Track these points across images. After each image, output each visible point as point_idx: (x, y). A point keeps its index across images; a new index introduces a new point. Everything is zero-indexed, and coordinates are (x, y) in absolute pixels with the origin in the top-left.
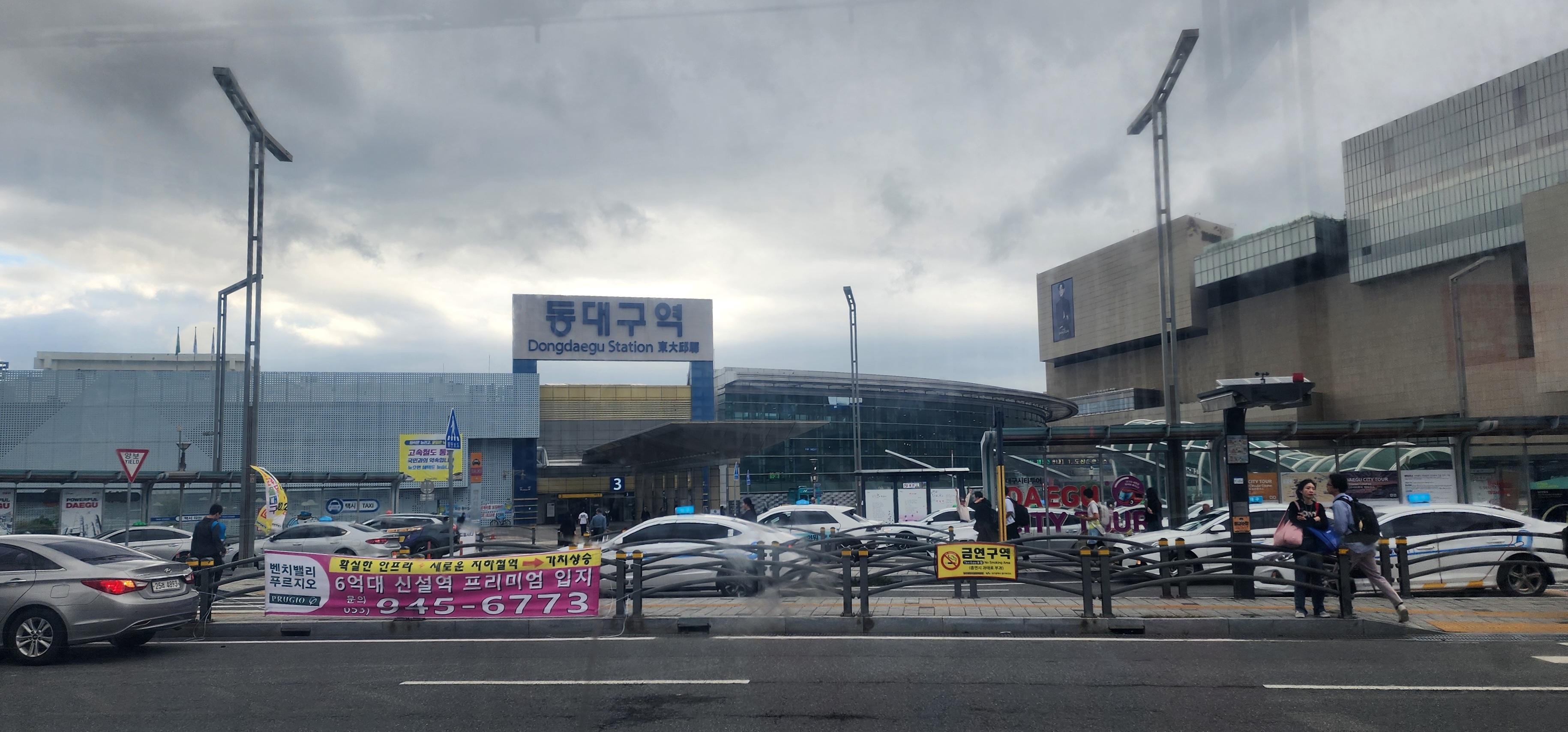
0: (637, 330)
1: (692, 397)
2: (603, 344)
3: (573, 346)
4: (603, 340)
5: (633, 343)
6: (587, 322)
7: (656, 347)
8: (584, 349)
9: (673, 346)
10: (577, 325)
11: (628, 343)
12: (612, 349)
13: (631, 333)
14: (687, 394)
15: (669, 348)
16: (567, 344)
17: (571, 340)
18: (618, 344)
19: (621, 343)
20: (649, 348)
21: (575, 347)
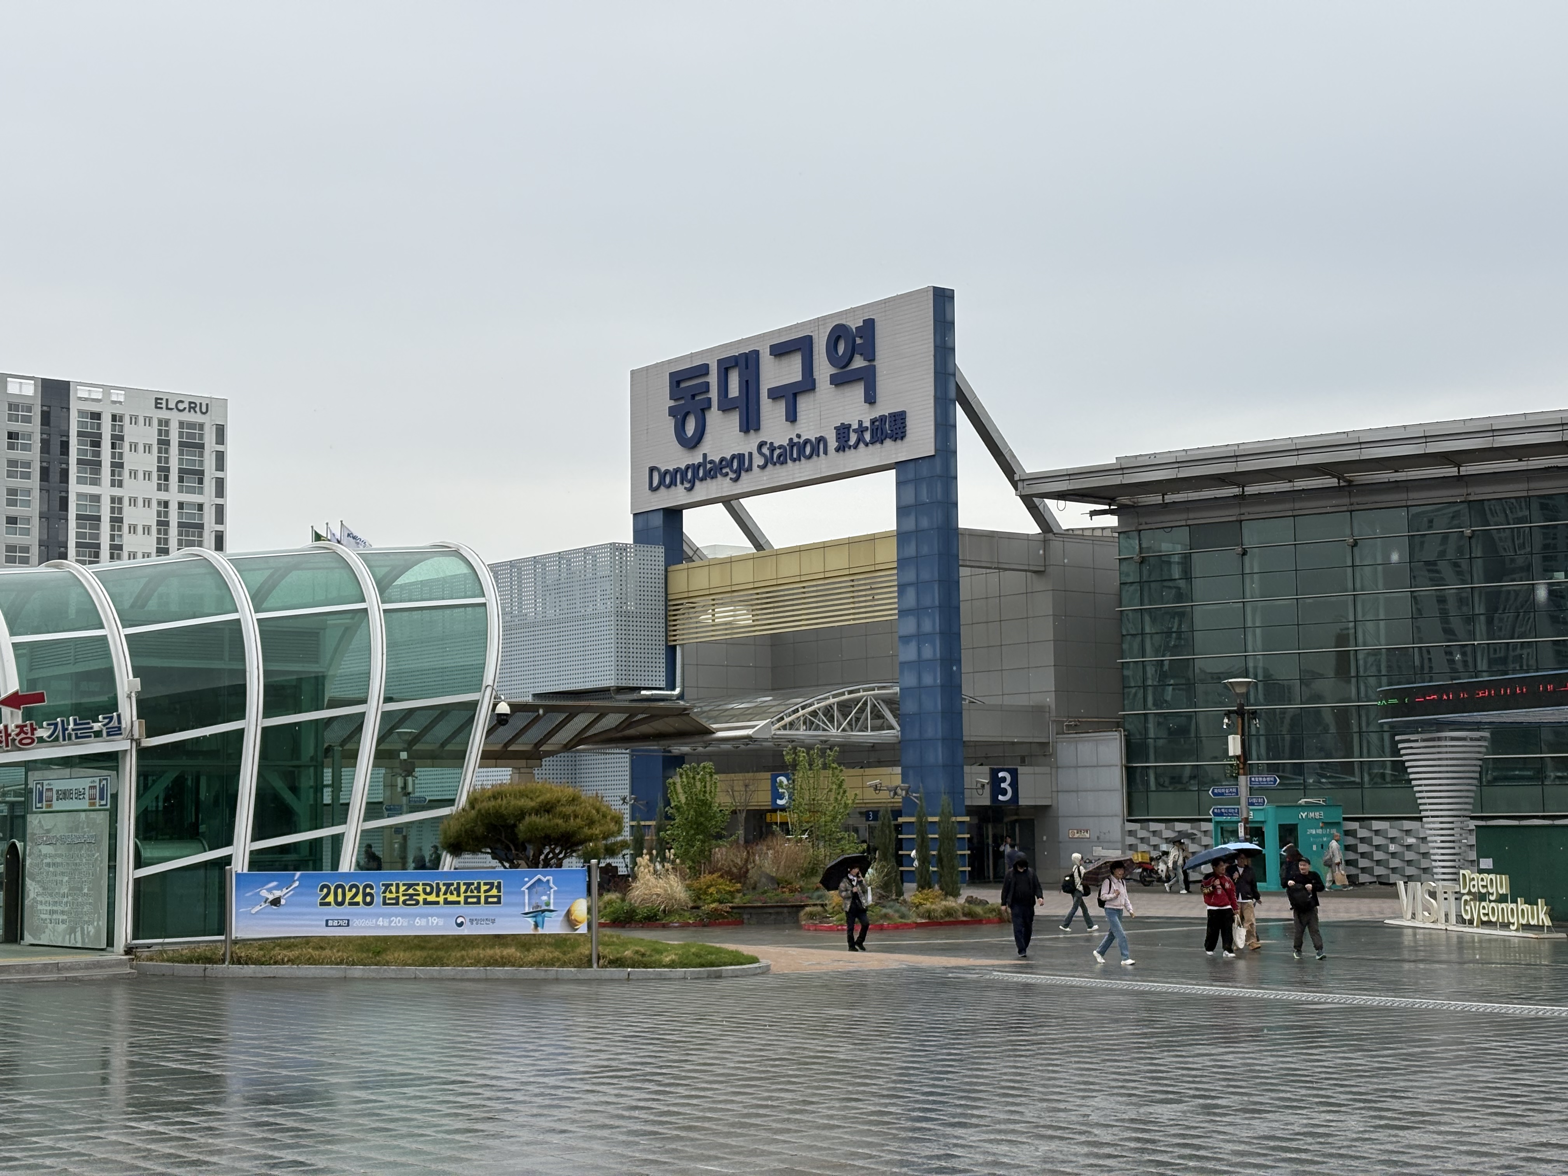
0: (804, 404)
1: (899, 560)
2: (750, 454)
3: (709, 466)
5: (796, 440)
6: (726, 406)
7: (833, 444)
8: (724, 471)
9: (861, 430)
10: (714, 416)
11: (785, 442)
12: (761, 462)
13: (792, 417)
14: (888, 554)
15: (853, 439)
16: (699, 465)
17: (705, 456)
18: (772, 449)
19: (776, 445)
20: (821, 446)
21: (711, 470)
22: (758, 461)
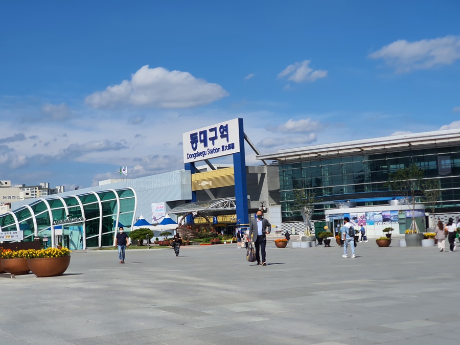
0: (216, 141)
1: (234, 173)
2: (206, 151)
4: (206, 149)
6: (201, 141)
7: (221, 149)
8: (201, 155)
9: (226, 147)
10: (199, 143)
11: (212, 149)
13: (213, 144)
15: (225, 148)
16: (196, 153)
20: (219, 150)
22: (208, 153)
